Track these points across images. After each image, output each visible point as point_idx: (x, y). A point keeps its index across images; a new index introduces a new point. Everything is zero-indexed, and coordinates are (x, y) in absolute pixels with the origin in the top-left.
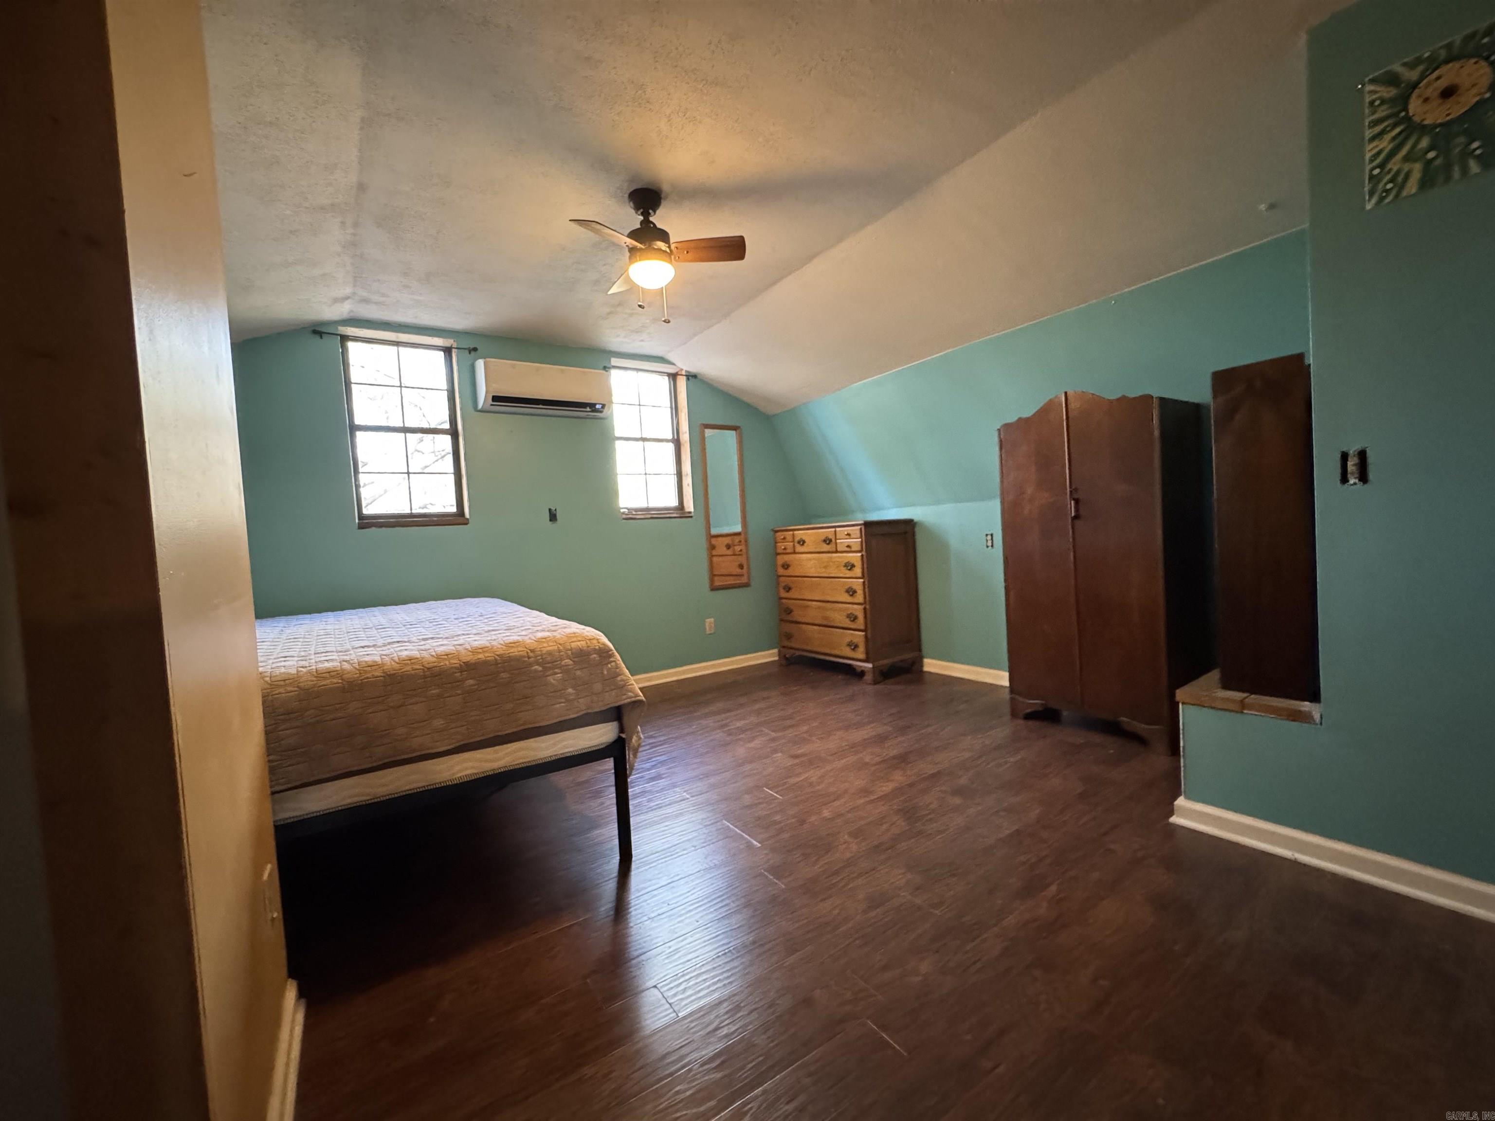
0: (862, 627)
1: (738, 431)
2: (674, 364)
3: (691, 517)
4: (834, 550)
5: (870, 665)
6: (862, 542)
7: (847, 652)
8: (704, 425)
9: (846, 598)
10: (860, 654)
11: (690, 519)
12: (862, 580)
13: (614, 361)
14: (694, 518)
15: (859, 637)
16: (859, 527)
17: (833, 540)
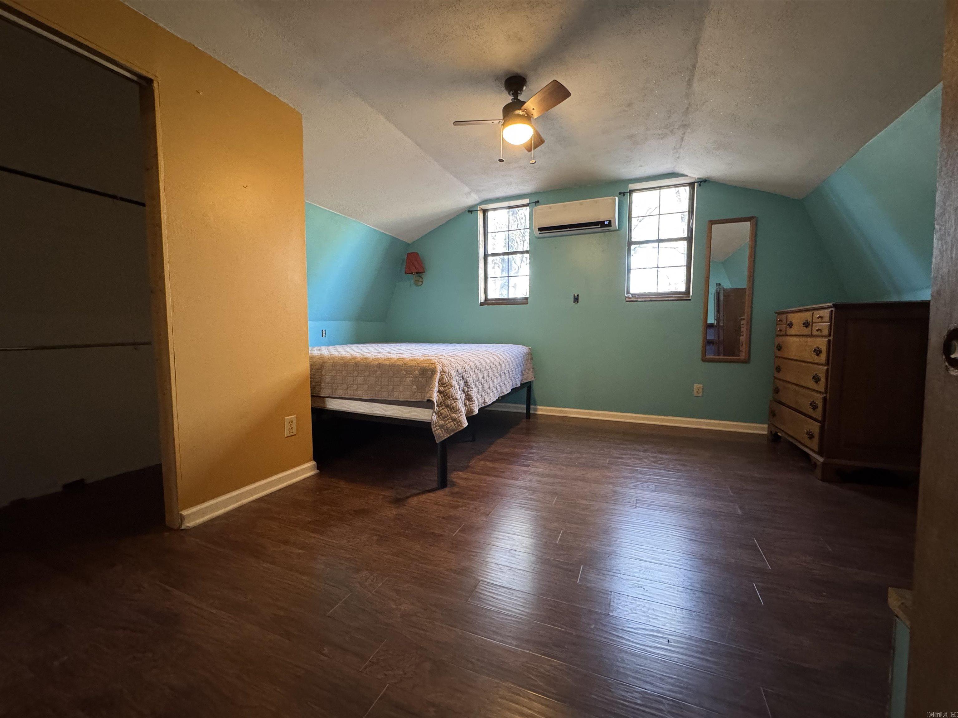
0: (820, 419)
1: (752, 221)
2: (686, 176)
3: (690, 300)
4: (809, 333)
5: (821, 459)
6: (830, 325)
7: (806, 440)
8: (710, 221)
9: (811, 384)
10: (815, 444)
11: (688, 301)
12: (826, 368)
13: (632, 186)
14: (692, 300)
15: (815, 427)
16: (830, 310)
17: (811, 324)
